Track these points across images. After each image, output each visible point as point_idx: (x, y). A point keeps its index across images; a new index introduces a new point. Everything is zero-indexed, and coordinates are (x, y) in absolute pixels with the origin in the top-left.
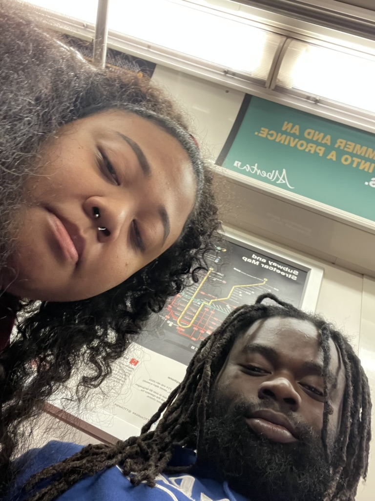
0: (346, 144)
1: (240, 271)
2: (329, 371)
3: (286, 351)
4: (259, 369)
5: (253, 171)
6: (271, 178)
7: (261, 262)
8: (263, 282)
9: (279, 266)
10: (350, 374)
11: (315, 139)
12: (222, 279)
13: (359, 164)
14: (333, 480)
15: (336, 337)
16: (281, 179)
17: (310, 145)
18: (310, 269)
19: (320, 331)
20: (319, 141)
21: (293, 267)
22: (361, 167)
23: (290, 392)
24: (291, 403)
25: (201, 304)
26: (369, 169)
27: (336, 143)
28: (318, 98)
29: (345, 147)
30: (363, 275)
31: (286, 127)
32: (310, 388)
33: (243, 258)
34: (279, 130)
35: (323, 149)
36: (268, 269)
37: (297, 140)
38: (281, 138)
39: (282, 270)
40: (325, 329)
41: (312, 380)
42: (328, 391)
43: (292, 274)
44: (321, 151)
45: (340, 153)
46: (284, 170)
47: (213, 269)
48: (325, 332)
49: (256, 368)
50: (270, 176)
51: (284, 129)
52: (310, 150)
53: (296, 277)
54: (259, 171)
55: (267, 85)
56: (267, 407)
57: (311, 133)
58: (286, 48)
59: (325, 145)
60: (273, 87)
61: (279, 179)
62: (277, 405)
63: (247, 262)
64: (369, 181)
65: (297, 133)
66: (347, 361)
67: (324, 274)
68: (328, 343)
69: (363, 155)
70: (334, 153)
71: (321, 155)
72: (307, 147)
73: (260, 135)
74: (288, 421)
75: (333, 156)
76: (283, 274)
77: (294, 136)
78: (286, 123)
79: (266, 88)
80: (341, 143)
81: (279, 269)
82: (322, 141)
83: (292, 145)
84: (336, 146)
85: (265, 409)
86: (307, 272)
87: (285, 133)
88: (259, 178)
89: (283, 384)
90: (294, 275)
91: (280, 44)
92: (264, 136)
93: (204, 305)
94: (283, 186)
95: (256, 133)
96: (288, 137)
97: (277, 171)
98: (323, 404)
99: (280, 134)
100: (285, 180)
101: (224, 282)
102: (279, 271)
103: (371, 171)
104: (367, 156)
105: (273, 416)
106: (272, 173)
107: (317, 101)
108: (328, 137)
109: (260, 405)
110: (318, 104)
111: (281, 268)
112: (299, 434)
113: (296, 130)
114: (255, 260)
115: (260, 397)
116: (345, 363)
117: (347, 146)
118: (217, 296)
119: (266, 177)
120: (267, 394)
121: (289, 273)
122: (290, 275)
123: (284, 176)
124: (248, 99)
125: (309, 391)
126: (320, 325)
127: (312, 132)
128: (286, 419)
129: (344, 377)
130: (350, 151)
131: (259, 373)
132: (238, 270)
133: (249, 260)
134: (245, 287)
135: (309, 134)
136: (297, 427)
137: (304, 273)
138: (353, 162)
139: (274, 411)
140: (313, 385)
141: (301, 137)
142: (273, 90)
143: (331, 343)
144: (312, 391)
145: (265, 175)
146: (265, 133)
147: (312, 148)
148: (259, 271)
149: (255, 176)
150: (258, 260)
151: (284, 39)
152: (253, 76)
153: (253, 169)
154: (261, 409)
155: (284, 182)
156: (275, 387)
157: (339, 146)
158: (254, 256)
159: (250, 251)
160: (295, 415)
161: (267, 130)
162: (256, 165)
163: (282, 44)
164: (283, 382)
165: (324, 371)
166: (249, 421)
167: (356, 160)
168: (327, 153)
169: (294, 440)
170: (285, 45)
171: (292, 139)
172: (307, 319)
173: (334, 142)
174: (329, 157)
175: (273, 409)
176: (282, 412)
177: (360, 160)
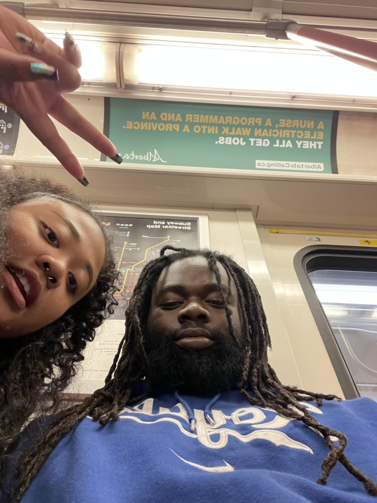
0: (193, 117)
1: (148, 237)
2: (222, 285)
3: (189, 283)
4: (174, 303)
5: (132, 158)
6: (148, 159)
7: (161, 225)
8: (167, 239)
9: (175, 224)
10: (238, 282)
11: (169, 120)
12: (136, 247)
13: (207, 129)
14: (246, 358)
15: (222, 259)
16: (155, 157)
17: (167, 125)
18: (198, 218)
19: (209, 260)
20: (173, 120)
21: (185, 220)
22: (209, 132)
23: (199, 311)
24: (203, 318)
25: (126, 271)
26: (215, 132)
27: (186, 118)
28: (161, 87)
29: (193, 119)
30: (235, 209)
31: (145, 116)
32: (214, 302)
33: (147, 226)
34: (141, 120)
35: (178, 125)
36: (168, 228)
37: (156, 124)
38: (144, 126)
39: (178, 226)
40: (212, 257)
41: (213, 296)
42: (225, 300)
43: (187, 226)
44: (177, 127)
45: (191, 125)
46: (155, 150)
47: (126, 242)
48: (212, 259)
49: (173, 303)
50: (146, 158)
51: (144, 118)
52: (169, 129)
53: (190, 227)
54: (137, 156)
55: (119, 86)
56: (187, 328)
57: (165, 116)
58: (123, 53)
59: (178, 122)
60: (123, 86)
61: (154, 158)
62: (193, 323)
63: (151, 228)
64: (218, 141)
65: (155, 119)
66: (233, 273)
67: (209, 218)
68: (216, 266)
69: (207, 122)
70: (186, 126)
71: (178, 130)
72: (166, 127)
73: (127, 127)
74: (204, 331)
75: (186, 129)
76: (180, 228)
77: (153, 121)
78: (144, 112)
79: (118, 88)
80: (189, 117)
81: (176, 225)
82: (175, 119)
83: (154, 129)
84: (187, 121)
85: (186, 329)
86: (196, 221)
87: (146, 121)
88: (139, 161)
89: (194, 307)
90: (188, 226)
91: (116, 50)
92: (131, 128)
93: (129, 271)
94: (159, 163)
95: (124, 127)
96: (150, 123)
97: (150, 153)
98: (224, 309)
99: (142, 123)
100: (158, 158)
101: (138, 249)
102: (176, 227)
103: (216, 132)
104: (210, 122)
105: (193, 332)
106: (146, 155)
107: (161, 89)
108: (179, 115)
109: (182, 328)
110: (163, 91)
111: (177, 224)
112: (215, 337)
113: (153, 116)
114: (156, 225)
115: (181, 322)
116: (233, 275)
117: (194, 118)
118: (137, 261)
119: (143, 160)
120: (184, 319)
121: (184, 226)
122: (186, 227)
123: (157, 155)
124: (107, 101)
125: (214, 305)
126: (208, 255)
127: (166, 114)
128: (203, 331)
129: (234, 285)
130: (198, 121)
131: (176, 306)
132: (146, 237)
133: (152, 226)
134: (156, 247)
135: (164, 116)
136: (212, 333)
137: (194, 222)
138: (202, 129)
139: (193, 328)
140: (215, 299)
141: (159, 121)
142: (124, 89)
143: (219, 265)
144: (215, 303)
145: (142, 158)
146: (131, 125)
147: (169, 127)
148: (162, 232)
149: (135, 161)
150: (159, 224)
151: (118, 45)
152: (104, 81)
153: (131, 157)
154: (184, 331)
155: (158, 159)
156: (188, 312)
157: (189, 120)
158: (154, 222)
159: (151, 220)
160: (208, 325)
161: (131, 123)
162: (133, 152)
163: (118, 50)
164: (193, 306)
165: (219, 287)
166: (178, 343)
167: (204, 127)
168: (181, 128)
169: (212, 342)
170: (121, 50)
171: (153, 124)
172: (198, 255)
173: (184, 118)
174: (184, 131)
175: (192, 327)
176: (199, 326)
177: (206, 127)
